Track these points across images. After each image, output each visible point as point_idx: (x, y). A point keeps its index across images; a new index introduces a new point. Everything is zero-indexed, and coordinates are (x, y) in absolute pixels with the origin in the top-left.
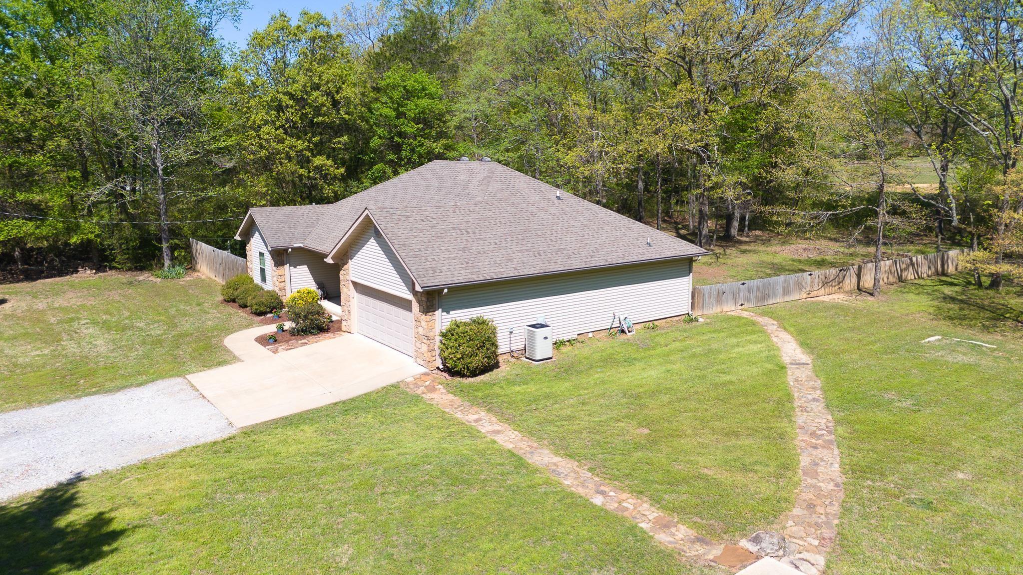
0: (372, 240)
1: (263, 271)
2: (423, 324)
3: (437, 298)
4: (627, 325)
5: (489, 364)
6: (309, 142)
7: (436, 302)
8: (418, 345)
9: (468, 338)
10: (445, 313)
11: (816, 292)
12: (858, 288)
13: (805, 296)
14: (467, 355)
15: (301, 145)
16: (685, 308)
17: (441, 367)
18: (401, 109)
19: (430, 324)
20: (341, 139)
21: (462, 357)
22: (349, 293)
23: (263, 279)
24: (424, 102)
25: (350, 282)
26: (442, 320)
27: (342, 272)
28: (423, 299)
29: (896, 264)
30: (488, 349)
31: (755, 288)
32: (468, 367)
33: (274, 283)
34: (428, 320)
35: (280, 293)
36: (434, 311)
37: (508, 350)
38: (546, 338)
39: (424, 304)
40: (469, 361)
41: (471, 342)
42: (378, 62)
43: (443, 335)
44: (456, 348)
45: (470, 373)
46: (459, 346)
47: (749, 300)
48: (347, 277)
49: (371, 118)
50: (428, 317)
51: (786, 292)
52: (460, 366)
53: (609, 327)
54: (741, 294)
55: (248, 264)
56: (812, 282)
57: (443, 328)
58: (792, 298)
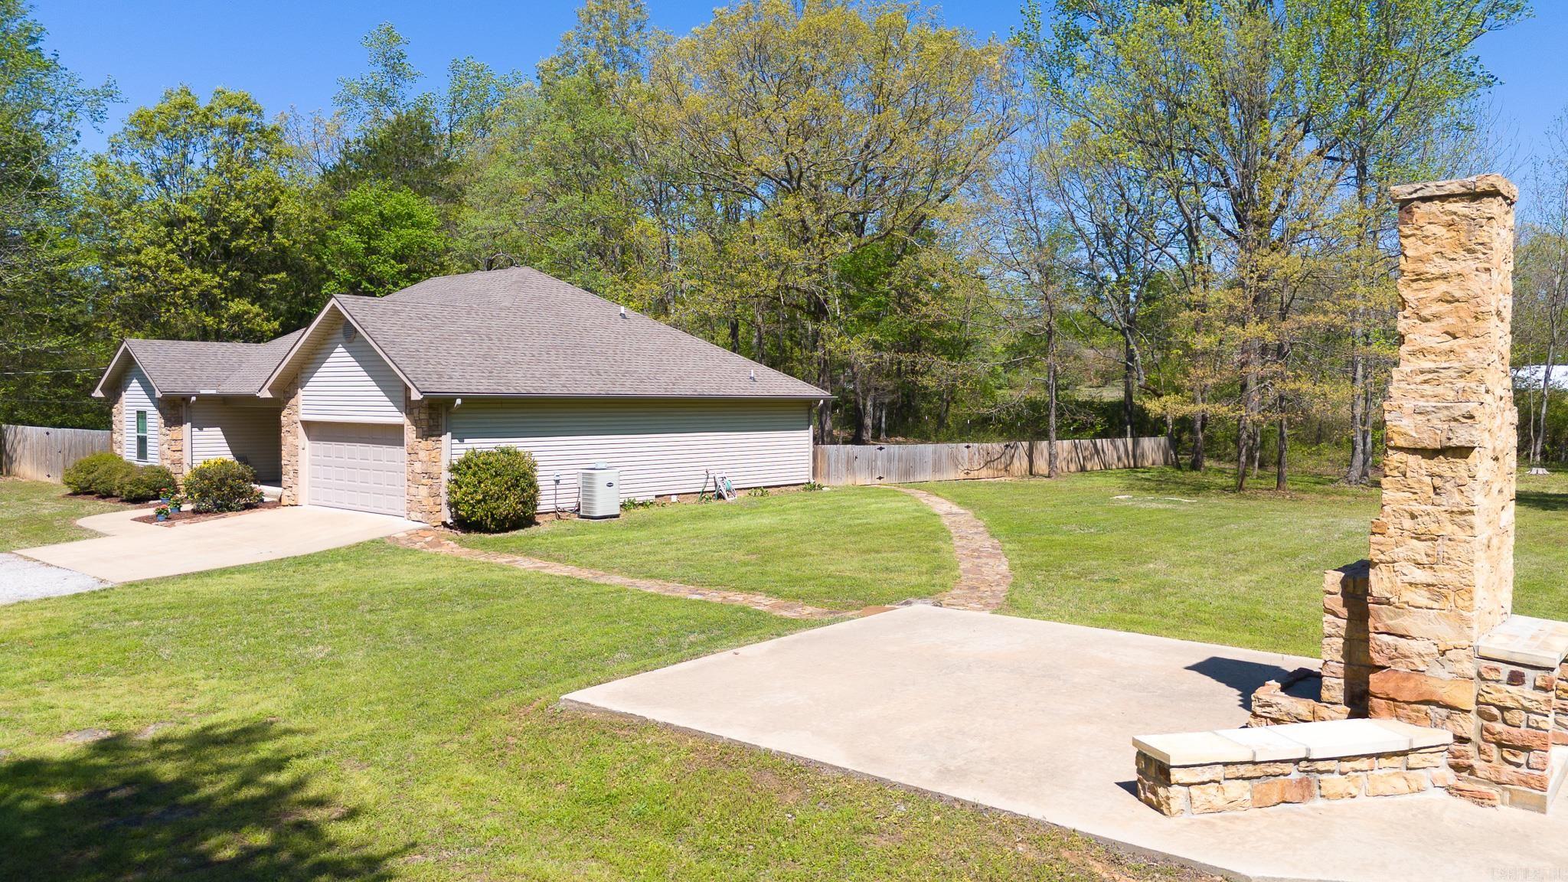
0: (340, 349)
1: (142, 442)
2: (422, 455)
3: (444, 416)
4: (726, 486)
5: (524, 513)
6: (221, 278)
7: (443, 421)
8: (413, 491)
9: (492, 471)
10: (456, 441)
11: (976, 473)
12: (1031, 473)
13: (962, 476)
14: (492, 496)
15: (209, 280)
16: (804, 475)
17: (449, 521)
18: (373, 243)
19: (434, 453)
20: (276, 277)
21: (484, 500)
22: (296, 442)
23: (142, 453)
24: (410, 233)
25: (299, 425)
26: (451, 449)
27: (284, 413)
28: (423, 416)
29: (1076, 448)
30: (523, 490)
31: (896, 458)
32: (492, 515)
33: (162, 454)
34: (430, 447)
35: (173, 469)
36: (440, 436)
37: (552, 508)
38: (610, 485)
39: (424, 423)
40: (495, 505)
41: (499, 478)
42: (339, 179)
43: (454, 469)
44: (474, 486)
45: (496, 526)
46: (480, 482)
47: (889, 473)
48: (295, 418)
49: (325, 254)
50: (430, 443)
51: (937, 468)
52: (480, 513)
53: (700, 490)
54: (879, 463)
55: (114, 436)
56: (971, 460)
57: (454, 457)
58: (945, 477)
